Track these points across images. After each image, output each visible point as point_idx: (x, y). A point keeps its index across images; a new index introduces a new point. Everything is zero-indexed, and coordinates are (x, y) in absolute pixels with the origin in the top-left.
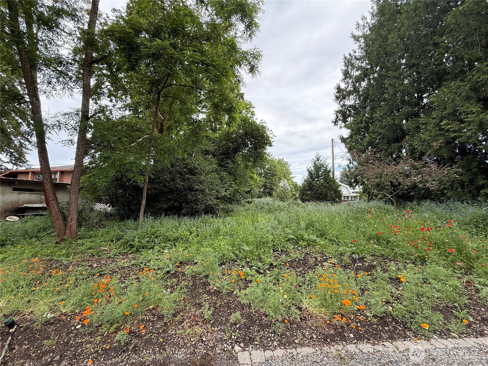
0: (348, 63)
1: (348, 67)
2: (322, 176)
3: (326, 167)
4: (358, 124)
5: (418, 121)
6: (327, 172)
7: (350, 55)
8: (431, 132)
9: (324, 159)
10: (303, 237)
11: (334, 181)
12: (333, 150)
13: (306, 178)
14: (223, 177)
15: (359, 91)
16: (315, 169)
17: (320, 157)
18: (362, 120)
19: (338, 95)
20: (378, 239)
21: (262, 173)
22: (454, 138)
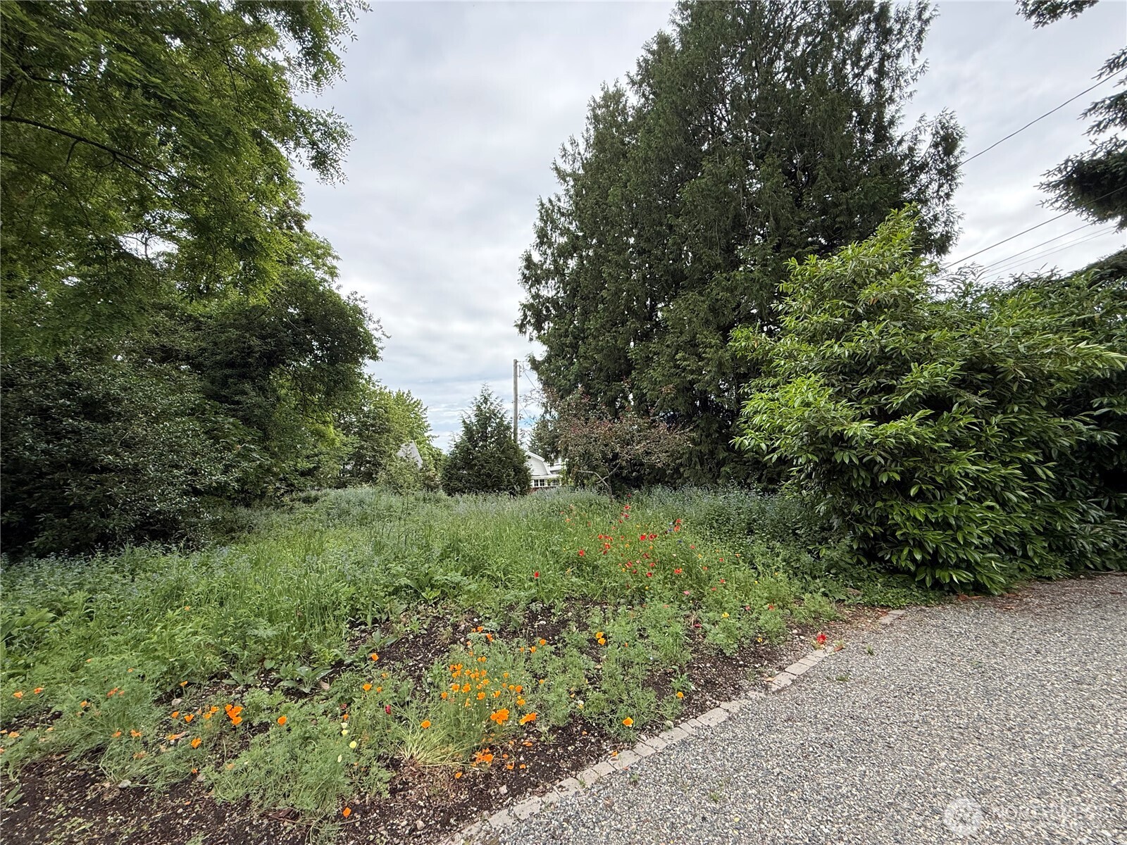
0: (547, 215)
1: (546, 223)
2: (492, 437)
3: (501, 418)
4: (560, 336)
5: (648, 347)
6: (503, 429)
7: (550, 201)
8: (664, 368)
9: (498, 401)
10: (431, 578)
11: (516, 450)
12: (516, 383)
13: (458, 440)
14: (221, 429)
15: (564, 275)
16: (478, 421)
17: (489, 395)
18: (567, 330)
19: (527, 272)
20: (580, 564)
21: (351, 424)
22: (692, 383)
